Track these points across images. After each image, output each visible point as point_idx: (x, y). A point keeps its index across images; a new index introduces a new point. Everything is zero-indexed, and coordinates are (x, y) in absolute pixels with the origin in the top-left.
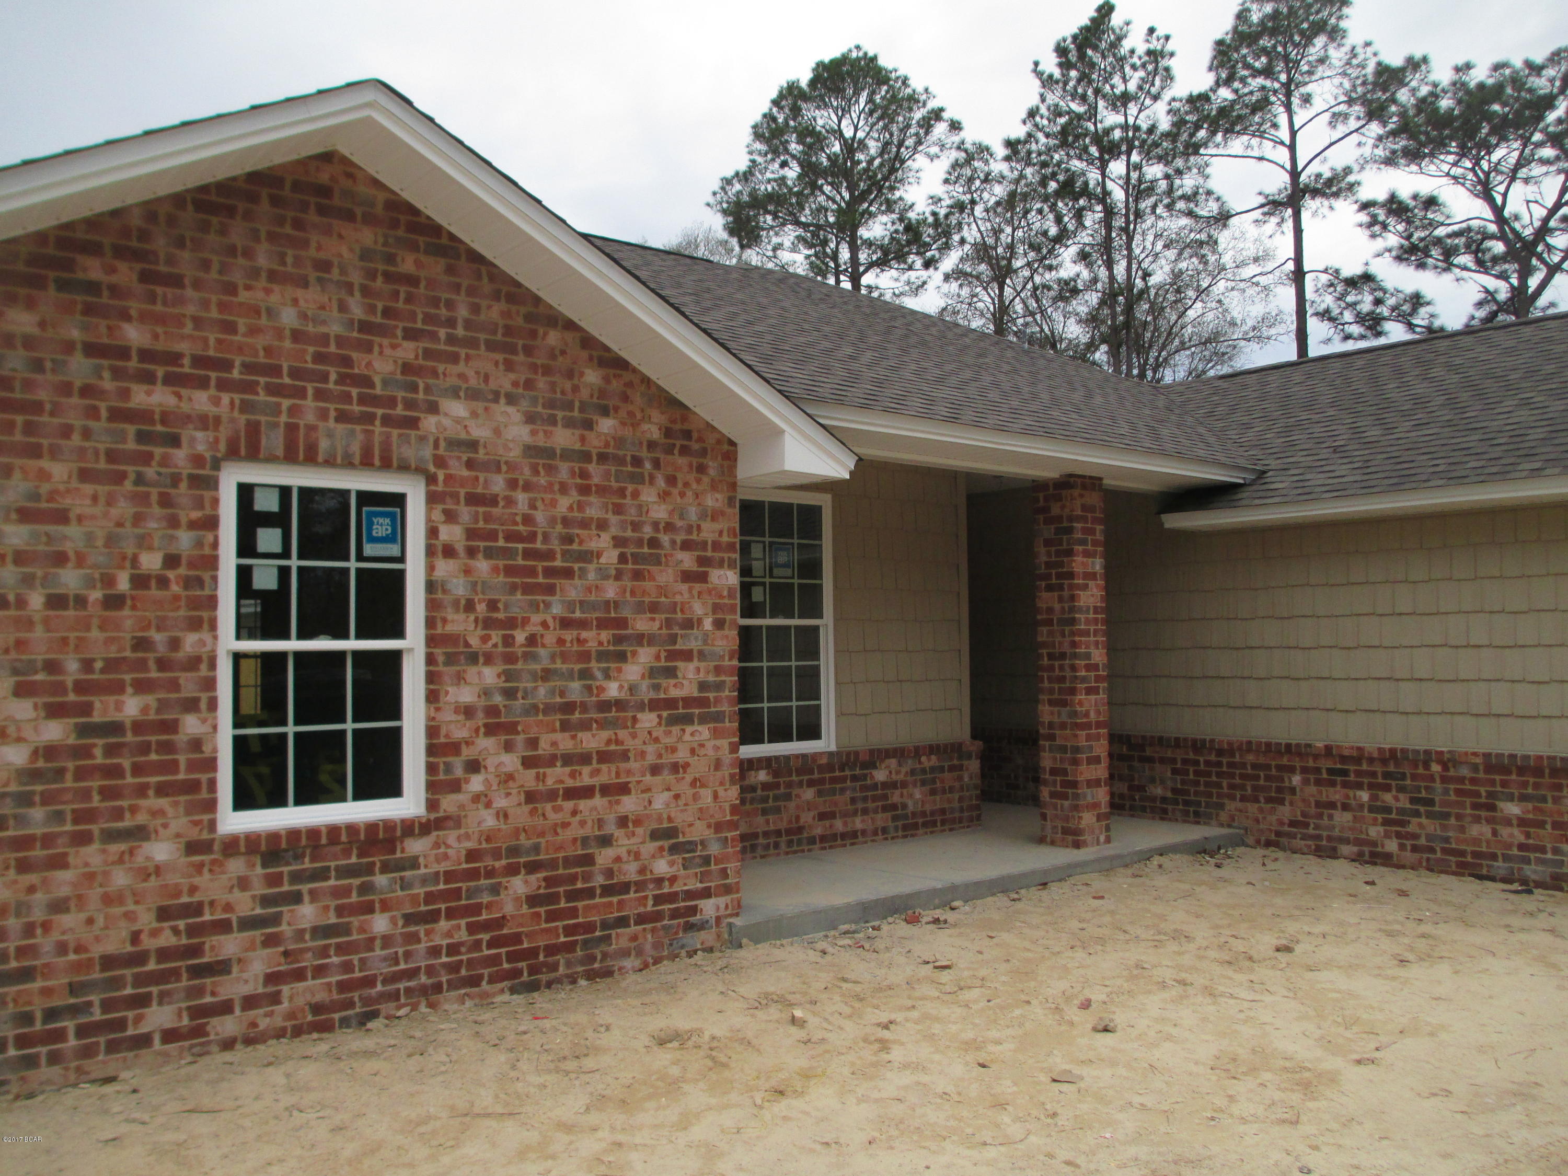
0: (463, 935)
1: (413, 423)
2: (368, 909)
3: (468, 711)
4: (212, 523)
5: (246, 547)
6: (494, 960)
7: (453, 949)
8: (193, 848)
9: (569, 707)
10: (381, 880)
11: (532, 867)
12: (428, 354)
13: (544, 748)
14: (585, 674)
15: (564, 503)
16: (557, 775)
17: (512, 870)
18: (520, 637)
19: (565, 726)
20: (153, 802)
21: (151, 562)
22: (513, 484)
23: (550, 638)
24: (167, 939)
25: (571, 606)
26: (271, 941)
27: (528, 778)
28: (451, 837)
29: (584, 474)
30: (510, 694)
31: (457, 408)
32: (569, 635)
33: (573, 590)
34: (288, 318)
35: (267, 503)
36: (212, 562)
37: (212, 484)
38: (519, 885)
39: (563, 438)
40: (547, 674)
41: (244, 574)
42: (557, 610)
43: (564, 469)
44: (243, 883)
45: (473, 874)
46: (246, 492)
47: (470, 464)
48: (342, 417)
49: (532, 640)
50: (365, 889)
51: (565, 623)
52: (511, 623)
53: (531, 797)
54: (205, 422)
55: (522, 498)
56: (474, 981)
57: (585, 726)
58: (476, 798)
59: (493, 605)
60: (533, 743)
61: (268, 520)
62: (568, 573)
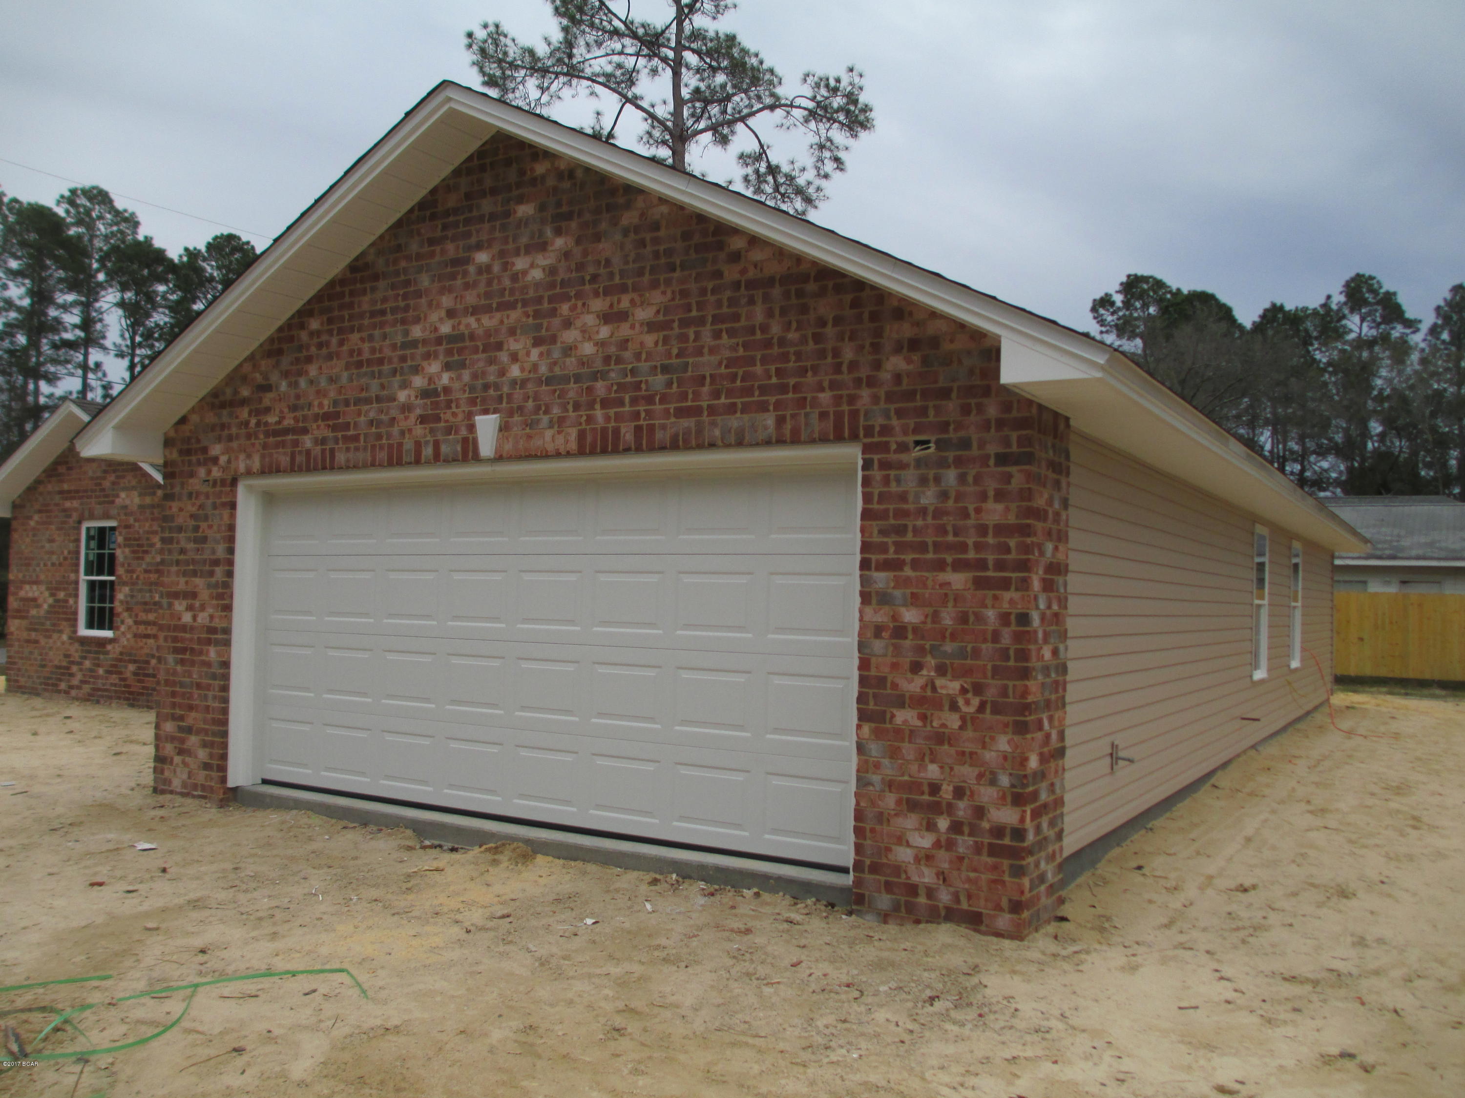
0: (117, 681)
1: (113, 502)
2: (98, 665)
3: (121, 602)
4: (78, 540)
5: (88, 547)
6: (124, 692)
7: (115, 685)
8: (70, 638)
9: (146, 603)
10: (102, 657)
11: (135, 662)
12: (118, 477)
13: (139, 619)
14: (150, 591)
15: (147, 525)
16: (142, 628)
17: (130, 661)
18: (135, 576)
19: (145, 611)
20: (64, 623)
21: (66, 552)
22: (136, 520)
23: (142, 577)
24: (64, 664)
25: (148, 564)
26: (81, 670)
27: (134, 628)
28: (116, 645)
29: (152, 513)
30: (132, 596)
31: (123, 495)
32: (146, 575)
33: (148, 558)
34: (90, 473)
35: (92, 533)
36: (78, 553)
37: (78, 529)
38: (132, 667)
39: (148, 500)
40: (141, 591)
41: (87, 555)
42: (144, 566)
43: (148, 511)
44: (77, 651)
45: (120, 660)
46: (88, 529)
47: (126, 514)
48: (100, 503)
49: (138, 578)
50: (98, 659)
51: (146, 571)
52: (133, 571)
53: (135, 636)
54: (76, 509)
55: (137, 524)
56: (119, 698)
57: (150, 611)
58: (123, 633)
59: (129, 565)
60: (137, 616)
61: (93, 538)
62: (146, 552)
